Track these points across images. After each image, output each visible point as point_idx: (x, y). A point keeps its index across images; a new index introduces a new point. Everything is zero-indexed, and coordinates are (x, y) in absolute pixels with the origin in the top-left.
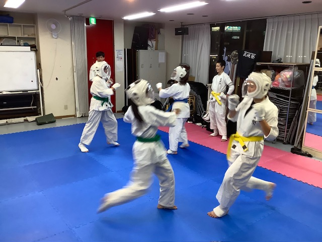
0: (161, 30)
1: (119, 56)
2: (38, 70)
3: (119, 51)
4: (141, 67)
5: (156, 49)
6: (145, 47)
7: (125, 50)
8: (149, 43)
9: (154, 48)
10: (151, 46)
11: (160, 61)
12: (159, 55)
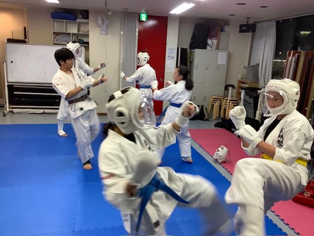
0: (226, 28)
1: (171, 55)
3: (171, 49)
4: (195, 68)
5: (217, 48)
6: (204, 46)
7: (178, 49)
8: (209, 42)
9: (214, 47)
10: (211, 45)
11: (219, 62)
12: (219, 56)
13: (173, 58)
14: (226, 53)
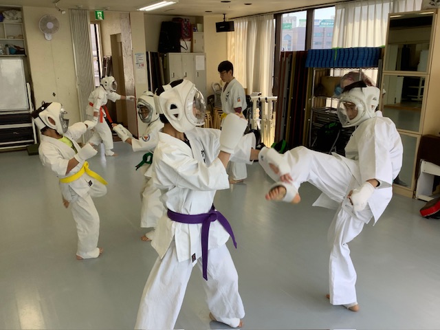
0: (198, 25)
1: (140, 61)
2: (28, 84)
3: (139, 55)
4: (171, 76)
5: (192, 51)
6: (177, 49)
7: (147, 53)
8: (182, 43)
9: (189, 51)
10: (186, 48)
11: (198, 68)
12: (196, 60)
13: (143, 65)
14: (203, 57)
